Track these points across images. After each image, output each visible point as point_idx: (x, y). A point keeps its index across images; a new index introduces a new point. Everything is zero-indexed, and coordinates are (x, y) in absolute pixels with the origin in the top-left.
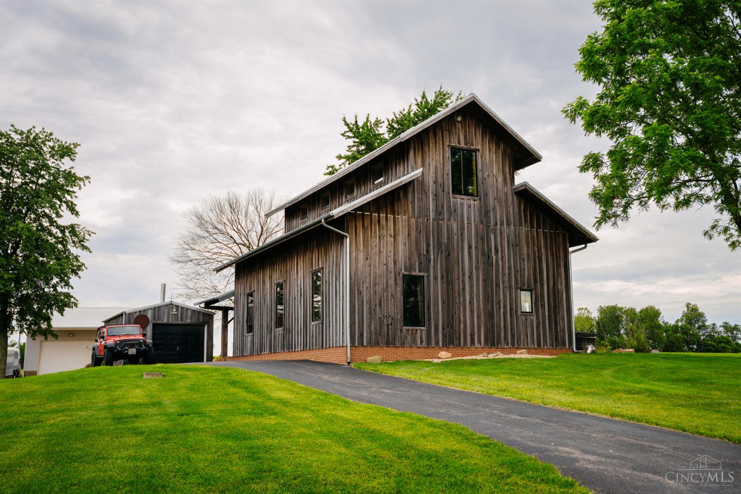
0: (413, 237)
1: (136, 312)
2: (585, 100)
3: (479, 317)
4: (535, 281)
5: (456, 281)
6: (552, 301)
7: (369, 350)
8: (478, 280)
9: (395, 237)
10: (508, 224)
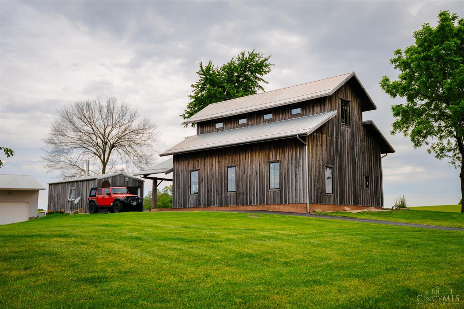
0: (328, 146)
1: (103, 179)
2: (388, 78)
3: (351, 190)
4: (370, 172)
5: (343, 171)
6: (375, 182)
7: (316, 205)
8: (351, 170)
9: (322, 146)
10: (361, 142)
